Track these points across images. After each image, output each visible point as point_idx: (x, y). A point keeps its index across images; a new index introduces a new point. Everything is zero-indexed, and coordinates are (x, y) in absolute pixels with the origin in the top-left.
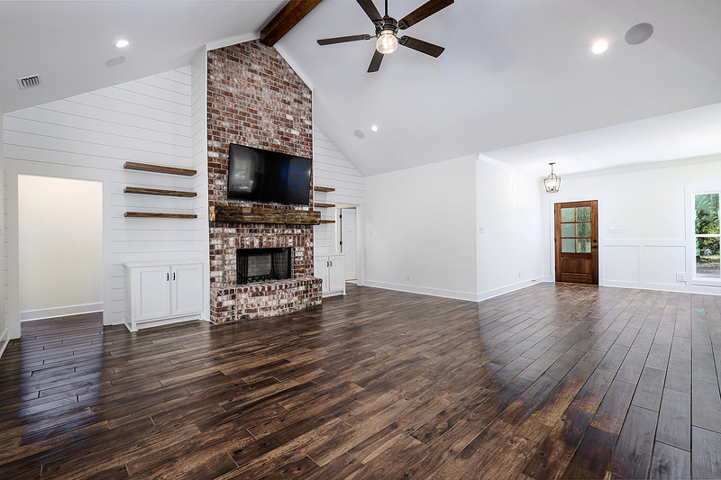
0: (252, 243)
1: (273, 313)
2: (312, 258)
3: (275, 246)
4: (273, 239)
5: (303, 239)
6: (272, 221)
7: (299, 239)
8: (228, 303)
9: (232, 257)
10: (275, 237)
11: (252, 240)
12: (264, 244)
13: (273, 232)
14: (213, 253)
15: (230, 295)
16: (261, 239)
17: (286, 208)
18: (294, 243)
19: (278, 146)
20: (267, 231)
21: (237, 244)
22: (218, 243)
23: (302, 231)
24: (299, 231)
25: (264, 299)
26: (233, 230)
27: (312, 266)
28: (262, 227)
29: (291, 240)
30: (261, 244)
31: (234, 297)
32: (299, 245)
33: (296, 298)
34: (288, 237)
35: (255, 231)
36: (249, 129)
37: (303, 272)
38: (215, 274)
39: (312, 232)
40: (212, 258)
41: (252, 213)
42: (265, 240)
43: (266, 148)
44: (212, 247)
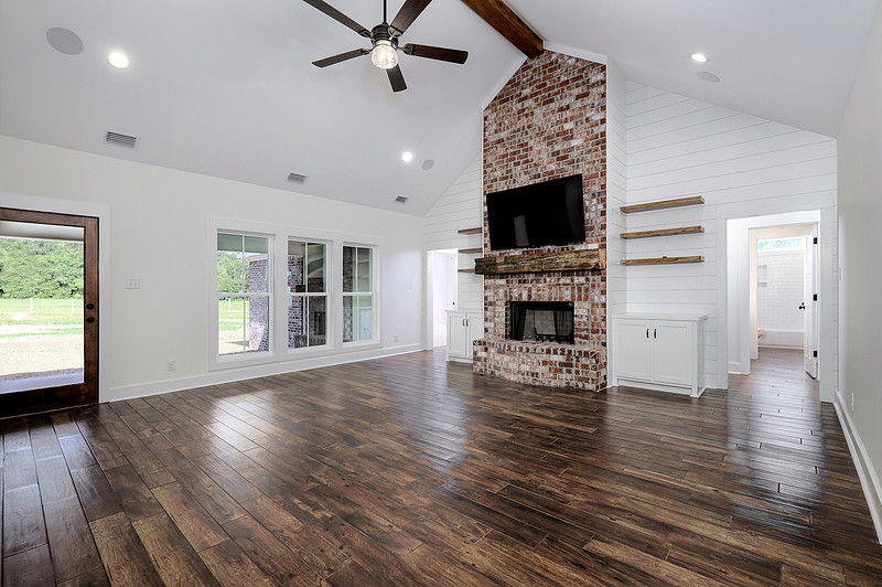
0: (521, 295)
1: (513, 378)
2: (604, 320)
3: (546, 299)
4: (545, 290)
5: (587, 290)
6: (526, 269)
7: (580, 290)
8: (482, 354)
9: (501, 310)
10: (547, 289)
11: (521, 293)
12: (533, 297)
13: (545, 282)
14: (488, 304)
15: (483, 347)
16: (530, 291)
17: (562, 249)
18: (573, 296)
19: (552, 172)
20: (538, 281)
21: (506, 296)
22: (490, 294)
23: (587, 280)
24: (582, 279)
25: (506, 358)
26: (503, 282)
27: (604, 332)
28: (532, 276)
29: (569, 292)
30: (530, 296)
31: (486, 350)
32: (580, 299)
33: (545, 369)
34: (564, 288)
35: (525, 282)
36: (519, 168)
37: (586, 337)
38: (489, 325)
39: (604, 280)
40: (486, 309)
41: (506, 262)
42: (533, 292)
43: (537, 181)
44: (486, 298)
